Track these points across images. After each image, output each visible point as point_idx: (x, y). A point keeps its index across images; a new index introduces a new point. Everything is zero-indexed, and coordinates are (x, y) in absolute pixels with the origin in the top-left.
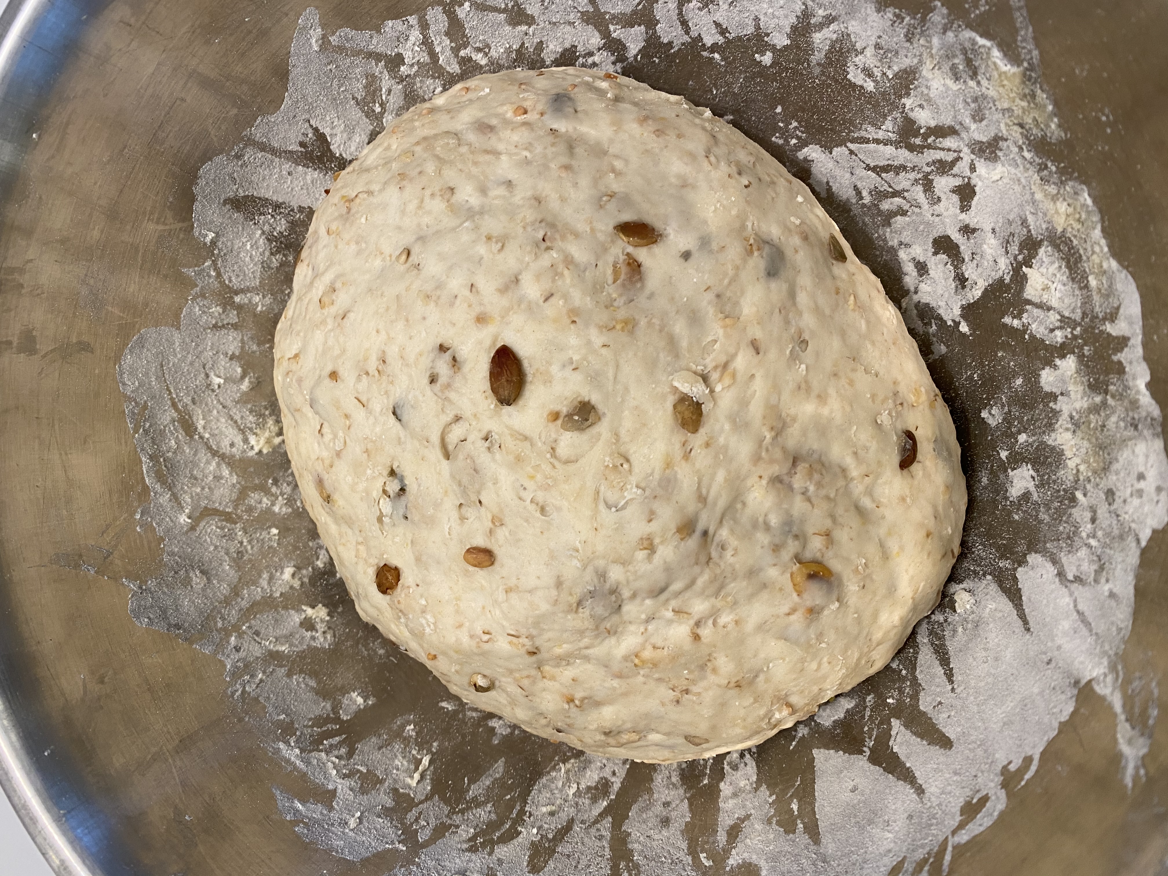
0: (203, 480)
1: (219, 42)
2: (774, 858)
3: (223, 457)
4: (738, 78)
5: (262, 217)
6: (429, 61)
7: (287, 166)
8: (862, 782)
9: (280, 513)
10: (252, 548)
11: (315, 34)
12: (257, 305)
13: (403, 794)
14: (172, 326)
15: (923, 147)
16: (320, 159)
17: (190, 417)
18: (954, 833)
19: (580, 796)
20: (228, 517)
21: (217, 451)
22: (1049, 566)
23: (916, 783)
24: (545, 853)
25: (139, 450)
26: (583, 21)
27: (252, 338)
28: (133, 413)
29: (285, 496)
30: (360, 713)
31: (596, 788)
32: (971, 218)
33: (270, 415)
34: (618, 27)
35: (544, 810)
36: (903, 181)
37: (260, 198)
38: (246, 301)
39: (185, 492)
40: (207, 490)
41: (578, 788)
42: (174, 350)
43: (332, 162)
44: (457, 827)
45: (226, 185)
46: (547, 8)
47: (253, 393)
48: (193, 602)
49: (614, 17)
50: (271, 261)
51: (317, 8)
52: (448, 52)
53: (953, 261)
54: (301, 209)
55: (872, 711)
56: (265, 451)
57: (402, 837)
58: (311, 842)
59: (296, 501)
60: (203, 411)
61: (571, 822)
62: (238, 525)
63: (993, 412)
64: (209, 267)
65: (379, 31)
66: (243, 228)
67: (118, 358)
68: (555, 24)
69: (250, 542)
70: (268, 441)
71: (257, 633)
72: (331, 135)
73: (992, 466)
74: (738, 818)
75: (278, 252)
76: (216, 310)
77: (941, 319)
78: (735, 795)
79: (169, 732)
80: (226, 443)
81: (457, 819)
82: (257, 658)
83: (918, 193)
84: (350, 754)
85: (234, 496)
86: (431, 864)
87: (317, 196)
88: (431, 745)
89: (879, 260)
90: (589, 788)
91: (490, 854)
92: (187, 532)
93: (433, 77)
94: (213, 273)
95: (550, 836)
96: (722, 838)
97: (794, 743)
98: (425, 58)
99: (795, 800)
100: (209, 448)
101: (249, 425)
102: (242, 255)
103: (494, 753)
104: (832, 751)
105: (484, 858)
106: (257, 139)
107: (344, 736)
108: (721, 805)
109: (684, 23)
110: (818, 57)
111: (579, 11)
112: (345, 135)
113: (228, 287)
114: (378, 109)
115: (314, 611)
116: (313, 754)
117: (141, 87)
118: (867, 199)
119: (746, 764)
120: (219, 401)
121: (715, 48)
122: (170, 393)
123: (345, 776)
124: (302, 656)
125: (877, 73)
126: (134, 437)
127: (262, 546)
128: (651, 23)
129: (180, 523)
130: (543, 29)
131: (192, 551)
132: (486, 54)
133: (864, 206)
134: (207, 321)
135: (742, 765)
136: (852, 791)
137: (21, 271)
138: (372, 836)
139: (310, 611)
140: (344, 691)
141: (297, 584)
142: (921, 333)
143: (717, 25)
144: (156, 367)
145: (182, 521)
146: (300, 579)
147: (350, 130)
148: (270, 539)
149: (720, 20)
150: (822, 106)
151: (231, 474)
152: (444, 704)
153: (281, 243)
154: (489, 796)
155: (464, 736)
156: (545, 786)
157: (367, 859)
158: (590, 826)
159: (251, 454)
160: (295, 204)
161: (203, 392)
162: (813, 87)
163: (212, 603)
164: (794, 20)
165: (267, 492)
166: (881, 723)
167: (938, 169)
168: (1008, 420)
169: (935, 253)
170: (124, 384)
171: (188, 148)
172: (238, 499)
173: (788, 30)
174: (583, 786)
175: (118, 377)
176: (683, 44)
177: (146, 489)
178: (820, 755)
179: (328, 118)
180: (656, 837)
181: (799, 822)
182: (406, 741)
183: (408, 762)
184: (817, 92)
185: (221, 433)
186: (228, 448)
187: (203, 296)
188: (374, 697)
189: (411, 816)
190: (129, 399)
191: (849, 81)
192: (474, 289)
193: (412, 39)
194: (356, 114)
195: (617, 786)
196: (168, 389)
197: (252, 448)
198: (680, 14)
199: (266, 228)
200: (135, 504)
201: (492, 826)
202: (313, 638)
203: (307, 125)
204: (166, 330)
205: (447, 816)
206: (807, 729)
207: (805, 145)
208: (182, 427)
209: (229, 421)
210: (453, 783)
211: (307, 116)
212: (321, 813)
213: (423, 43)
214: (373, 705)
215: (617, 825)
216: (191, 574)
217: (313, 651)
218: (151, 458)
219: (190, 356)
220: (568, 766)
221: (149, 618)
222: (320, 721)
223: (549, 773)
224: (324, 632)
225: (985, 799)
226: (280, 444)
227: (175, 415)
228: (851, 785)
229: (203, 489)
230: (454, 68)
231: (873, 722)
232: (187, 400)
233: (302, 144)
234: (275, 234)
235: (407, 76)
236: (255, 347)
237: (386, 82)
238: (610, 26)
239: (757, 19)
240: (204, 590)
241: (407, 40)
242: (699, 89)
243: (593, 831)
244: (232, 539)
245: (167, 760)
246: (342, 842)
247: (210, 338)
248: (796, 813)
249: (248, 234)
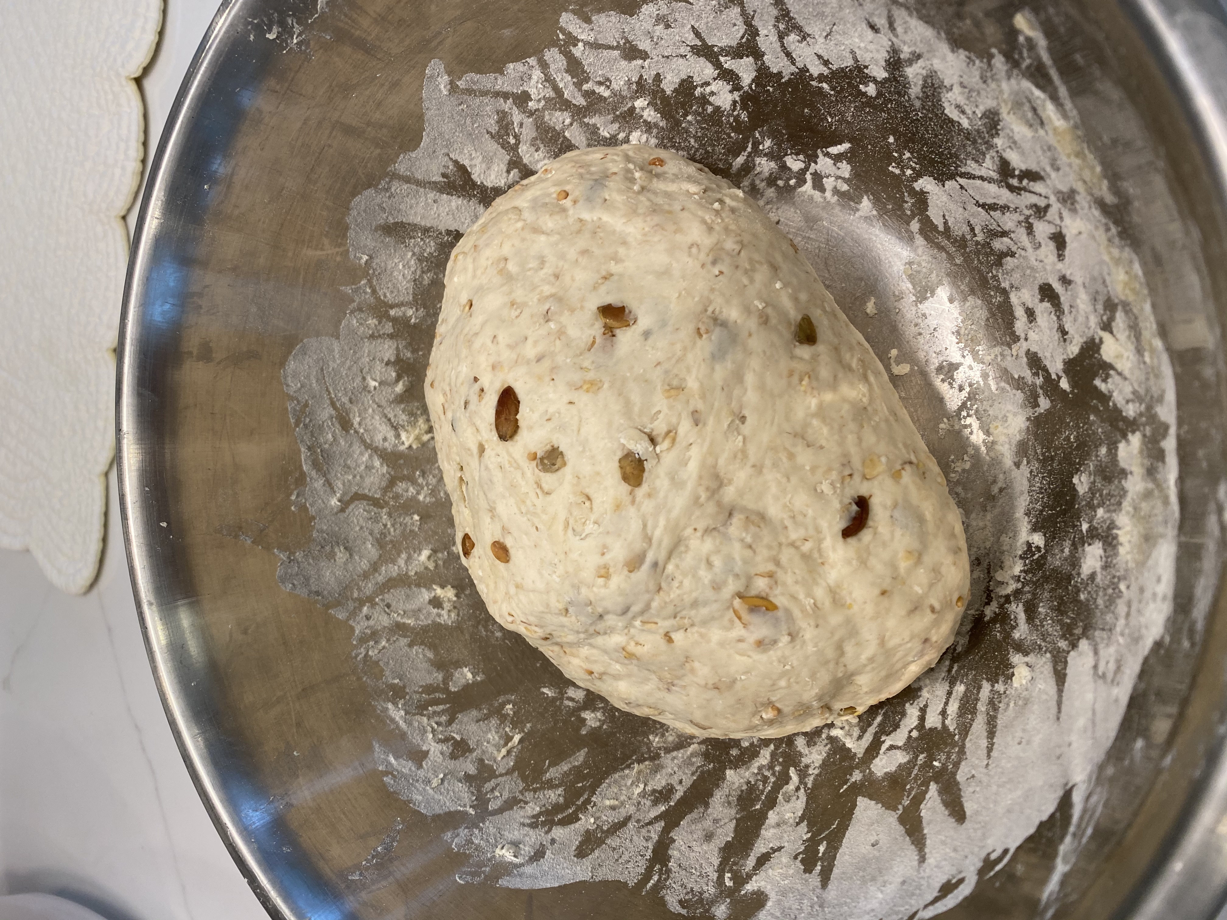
0: (355, 469)
1: (356, 96)
2: (783, 893)
3: (376, 450)
4: (849, 109)
5: (413, 241)
6: (554, 96)
7: (432, 195)
8: (884, 840)
9: (424, 502)
10: (395, 530)
11: (443, 81)
12: (411, 317)
13: (488, 765)
14: (332, 336)
15: (1020, 189)
16: (463, 187)
17: (347, 414)
18: (926, 906)
19: (644, 797)
20: (376, 503)
21: (371, 445)
22: (1091, 654)
23: (923, 851)
24: (595, 842)
25: (299, 441)
26: (694, 53)
27: (406, 347)
28: (295, 410)
29: (430, 487)
30: (467, 687)
31: (660, 792)
32: (1065, 268)
33: (422, 414)
34: (727, 58)
35: (607, 803)
36: (1009, 221)
37: (409, 224)
38: (400, 314)
39: (338, 479)
40: (358, 477)
41: (644, 789)
42: (334, 356)
43: (474, 190)
44: (526, 803)
45: (376, 214)
46: (657, 44)
47: (407, 394)
48: (334, 574)
49: (722, 49)
50: (423, 278)
51: (440, 59)
52: (571, 87)
53: (1056, 311)
54: (449, 232)
55: (919, 771)
56: (414, 447)
57: (475, 803)
58: (395, 792)
59: (439, 492)
60: (359, 410)
61: (628, 819)
62: (384, 510)
63: (1082, 479)
64: (365, 285)
65: (502, 73)
66: (395, 251)
67: (282, 363)
68: (668, 57)
69: (393, 525)
70: (418, 438)
71: (388, 606)
72: (470, 166)
73: (1075, 537)
74: (772, 848)
75: (429, 270)
76: (372, 322)
77: (1047, 371)
78: (778, 825)
79: (295, 681)
80: (378, 438)
81: (529, 796)
82: (385, 627)
83: (1021, 234)
84: (450, 722)
85: (384, 484)
86: (492, 830)
87: (463, 220)
88: (525, 725)
89: (994, 300)
90: (654, 791)
91: (547, 833)
92: (336, 514)
93: (561, 110)
94: (368, 290)
95: (605, 828)
96: (751, 862)
97: (845, 787)
98: (550, 93)
99: (825, 842)
100: (363, 441)
101: (401, 423)
102: (395, 273)
103: (578, 743)
104: (873, 802)
105: (540, 835)
106: (401, 173)
107: (448, 705)
108: (763, 832)
109: (788, 55)
110: (915, 90)
111: (688, 45)
112: (484, 166)
113: (384, 302)
114: (512, 141)
115: (443, 591)
116: (416, 717)
117: (292, 140)
118: (980, 237)
119: (798, 798)
120: (374, 401)
121: (821, 78)
122: (329, 393)
123: (440, 741)
124: (425, 629)
125: (969, 111)
126: (295, 430)
127: (405, 530)
128: (758, 55)
129: (331, 505)
130: (657, 62)
131: (340, 529)
132: (608, 87)
133: (977, 243)
134: (364, 331)
135: (795, 798)
136: (873, 845)
137: (200, 295)
138: (448, 797)
139: (439, 591)
140: (458, 665)
141: (431, 566)
142: (1030, 383)
143: (820, 57)
144: (317, 372)
145: (333, 503)
146: (435, 561)
147: (488, 161)
148: (413, 524)
149: (820, 52)
150: (929, 139)
151: (382, 464)
152: (545, 690)
153: (432, 262)
154: (564, 781)
155: (556, 722)
156: (616, 782)
157: (439, 816)
158: (643, 826)
159: (402, 448)
160: (442, 228)
161: (360, 393)
162: (917, 119)
163: (351, 575)
164: (886, 55)
165: (414, 482)
166: (922, 784)
167: (1035, 213)
168: (1092, 490)
169: (1042, 301)
170: (288, 386)
171: (339, 185)
172: (387, 487)
173: (884, 64)
174: (649, 788)
175: (283, 380)
176: (792, 74)
177: (303, 475)
178: (862, 802)
179: (466, 151)
180: (696, 849)
181: (819, 863)
182: (503, 718)
183: (500, 737)
184: (922, 125)
185: (375, 428)
186: (381, 442)
187: (360, 310)
188: (483, 674)
189: (488, 786)
190: (292, 398)
191: (946, 115)
192: (495, 342)
193: (535, 78)
194: (493, 146)
195: (678, 795)
196: (327, 390)
197: (403, 443)
198: (783, 45)
199: (416, 250)
200: (292, 487)
201: (557, 808)
202: (439, 615)
203: (446, 158)
204: (326, 340)
205: (521, 792)
206: (861, 775)
207: (918, 175)
208: (340, 422)
209: (383, 419)
210: (535, 763)
211: (446, 151)
212: (410, 769)
213: (546, 80)
214: (482, 681)
215: (666, 831)
216: (336, 550)
217: (437, 627)
218: (309, 448)
219: (348, 361)
220: (642, 766)
221: (293, 584)
222: (429, 689)
223: (623, 770)
224: (449, 611)
225: (961, 881)
226: (429, 440)
227: (333, 412)
228: (873, 839)
229: (354, 476)
230: (580, 101)
231: (916, 782)
232: (345, 400)
233: (444, 175)
234: (426, 255)
235: (536, 111)
236: (409, 355)
237: (517, 117)
238: (720, 57)
239: (852, 52)
240: (345, 564)
241: (530, 79)
242: (815, 116)
243: (644, 831)
244: (377, 522)
245: (288, 704)
246: (421, 798)
247: (367, 346)
248: (820, 855)
249: (400, 255)
